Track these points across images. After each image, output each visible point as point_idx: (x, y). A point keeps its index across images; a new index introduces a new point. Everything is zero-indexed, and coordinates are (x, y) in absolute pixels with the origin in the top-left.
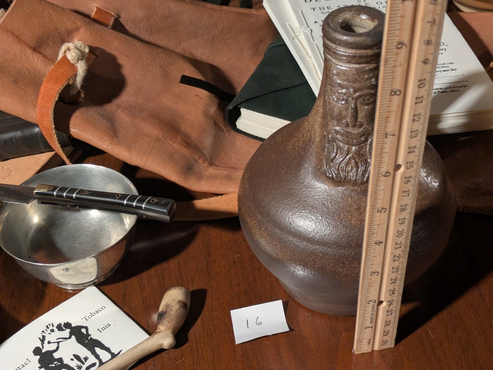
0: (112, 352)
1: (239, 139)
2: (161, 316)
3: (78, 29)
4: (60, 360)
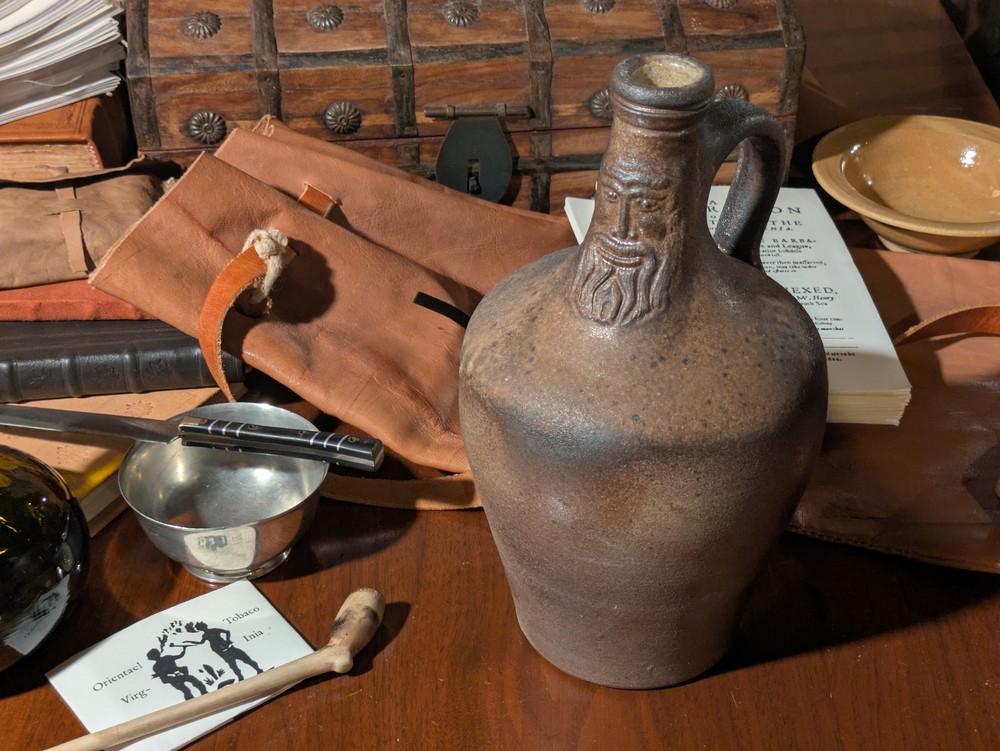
0: (260, 668)
2: (337, 625)
3: (276, 212)
4: (184, 670)
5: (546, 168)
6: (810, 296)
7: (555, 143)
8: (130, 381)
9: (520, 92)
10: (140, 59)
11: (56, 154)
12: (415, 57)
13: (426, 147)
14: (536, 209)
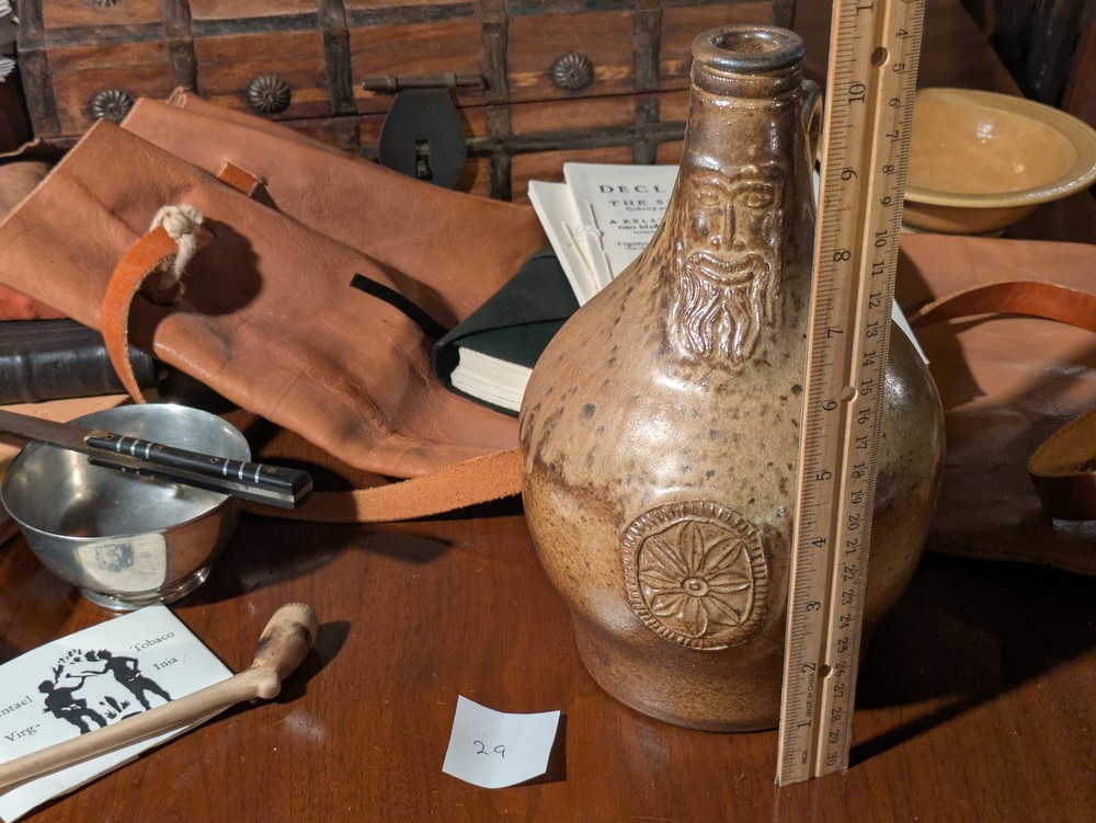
0: (171, 697)
1: (454, 402)
2: (262, 644)
3: (188, 187)
4: (82, 702)
5: (505, 149)
7: (515, 119)
9: (472, 59)
10: (32, 31)
12: (349, 20)
13: (366, 126)
14: (497, 198)
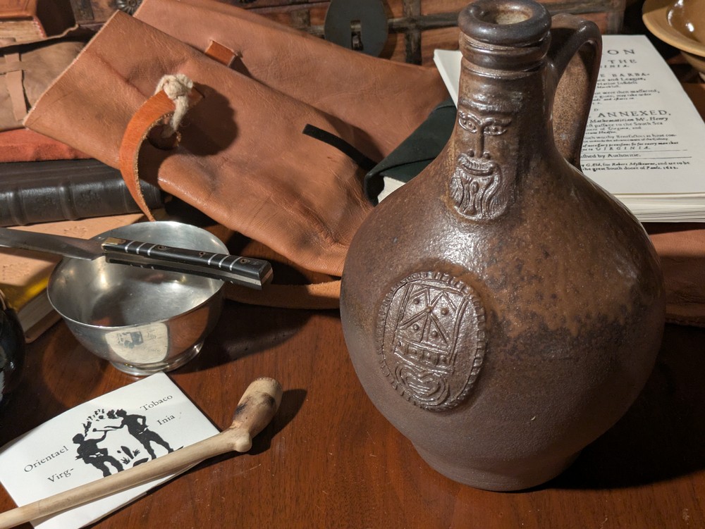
0: (171, 448)
2: (239, 409)
3: (183, 61)
4: (105, 451)
5: (417, 26)
6: (647, 117)
7: (424, 4)
8: (67, 211)
11: (8, 30)
13: (316, 11)
14: (410, 62)
